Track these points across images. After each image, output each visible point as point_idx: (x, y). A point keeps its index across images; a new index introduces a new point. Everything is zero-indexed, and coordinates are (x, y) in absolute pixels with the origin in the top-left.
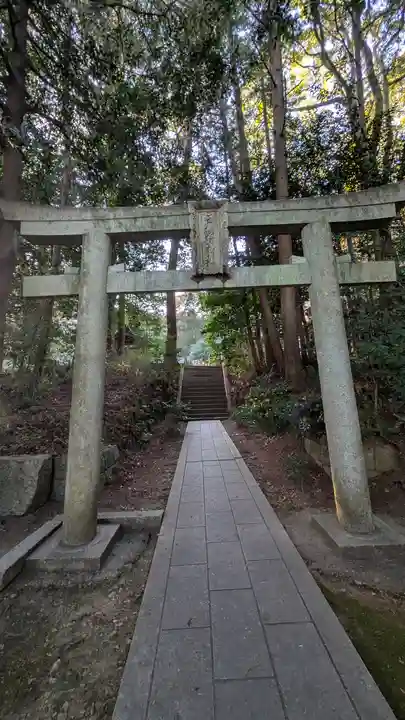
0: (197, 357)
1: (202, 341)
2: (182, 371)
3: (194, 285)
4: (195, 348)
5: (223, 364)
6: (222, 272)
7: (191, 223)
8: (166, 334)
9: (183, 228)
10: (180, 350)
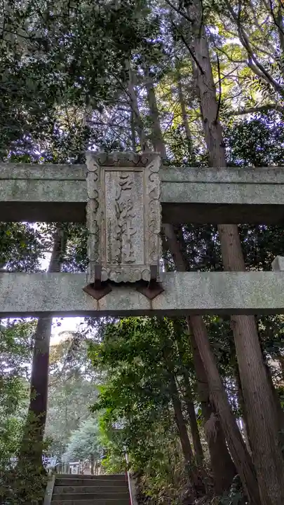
0: (79, 454)
1: (91, 424)
2: (51, 485)
3: (91, 305)
4: (76, 439)
5: (130, 471)
6: (147, 278)
7: (91, 193)
8: (26, 411)
9: (73, 199)
10: (50, 441)
